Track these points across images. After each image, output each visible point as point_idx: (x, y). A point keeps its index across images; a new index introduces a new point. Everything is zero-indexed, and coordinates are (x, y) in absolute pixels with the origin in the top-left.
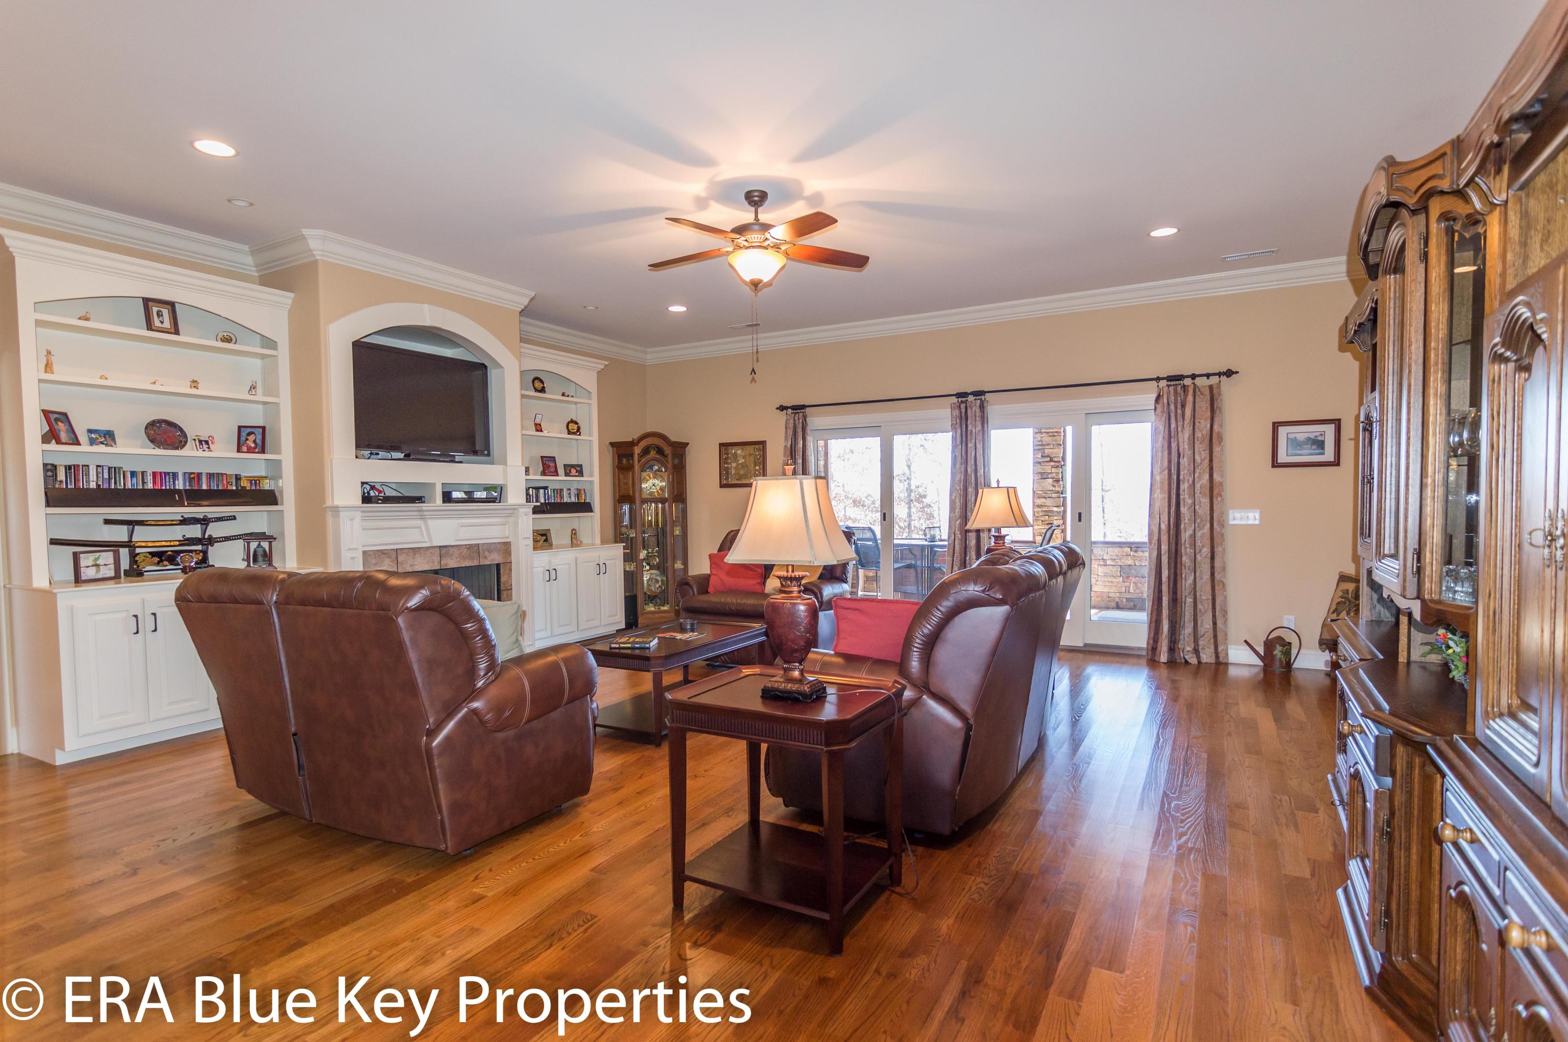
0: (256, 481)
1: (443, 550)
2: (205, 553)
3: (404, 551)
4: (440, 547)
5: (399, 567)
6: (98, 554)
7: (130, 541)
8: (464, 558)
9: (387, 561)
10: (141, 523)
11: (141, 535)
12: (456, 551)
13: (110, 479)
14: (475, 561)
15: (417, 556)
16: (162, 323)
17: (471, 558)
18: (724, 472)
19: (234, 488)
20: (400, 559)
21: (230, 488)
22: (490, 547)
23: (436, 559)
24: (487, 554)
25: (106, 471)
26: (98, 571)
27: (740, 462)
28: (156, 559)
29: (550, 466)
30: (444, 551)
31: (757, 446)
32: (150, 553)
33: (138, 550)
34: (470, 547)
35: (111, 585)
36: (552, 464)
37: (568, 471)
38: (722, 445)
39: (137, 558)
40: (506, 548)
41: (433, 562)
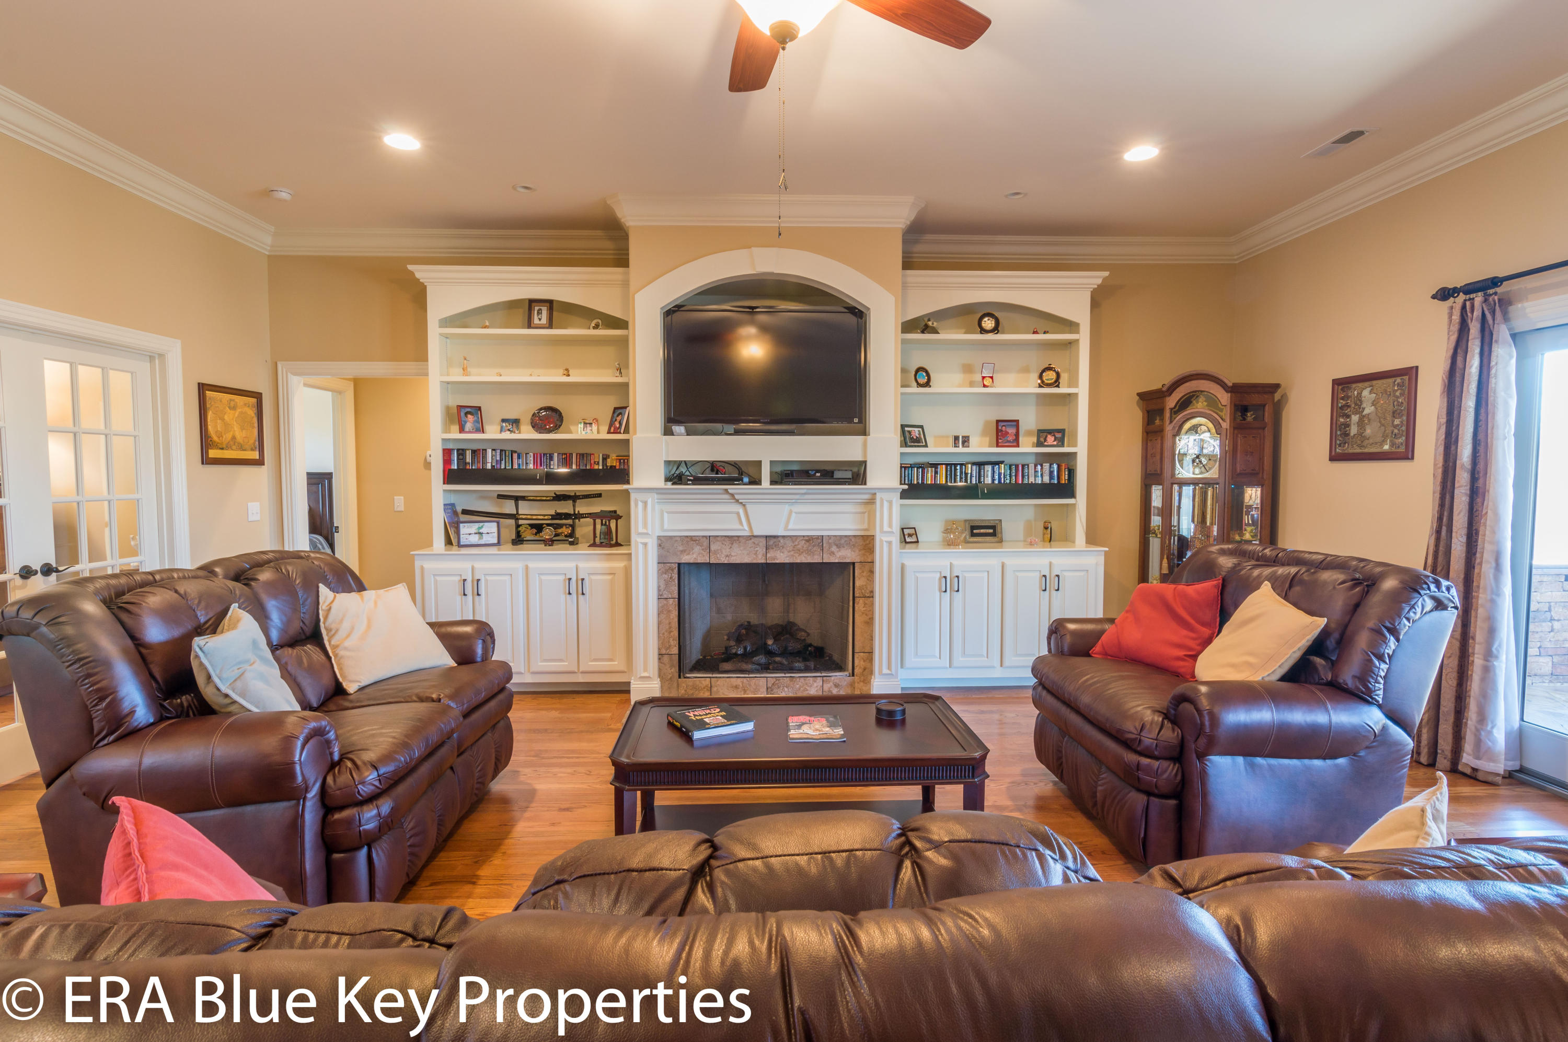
0: (624, 460)
1: (771, 540)
2: (573, 526)
3: (719, 539)
4: (766, 537)
5: (712, 557)
6: (482, 524)
7: (517, 513)
8: (800, 552)
9: (697, 549)
10: (523, 498)
11: (525, 509)
12: (789, 543)
13: (501, 460)
14: (816, 557)
15: (735, 545)
16: (540, 319)
17: (809, 552)
18: (1339, 431)
19: (601, 467)
20: (713, 547)
21: (596, 467)
22: (841, 541)
23: (761, 551)
24: (834, 549)
25: (498, 453)
26: (481, 538)
27: (1366, 412)
28: (535, 531)
29: (1007, 433)
30: (771, 542)
31: (1398, 380)
32: (530, 525)
33: (521, 522)
34: (809, 539)
35: (493, 550)
36: (1012, 431)
37: (1042, 440)
38: (1337, 383)
39: (520, 529)
40: (867, 543)
41: (756, 554)
